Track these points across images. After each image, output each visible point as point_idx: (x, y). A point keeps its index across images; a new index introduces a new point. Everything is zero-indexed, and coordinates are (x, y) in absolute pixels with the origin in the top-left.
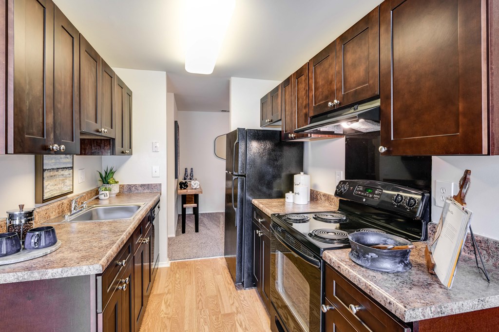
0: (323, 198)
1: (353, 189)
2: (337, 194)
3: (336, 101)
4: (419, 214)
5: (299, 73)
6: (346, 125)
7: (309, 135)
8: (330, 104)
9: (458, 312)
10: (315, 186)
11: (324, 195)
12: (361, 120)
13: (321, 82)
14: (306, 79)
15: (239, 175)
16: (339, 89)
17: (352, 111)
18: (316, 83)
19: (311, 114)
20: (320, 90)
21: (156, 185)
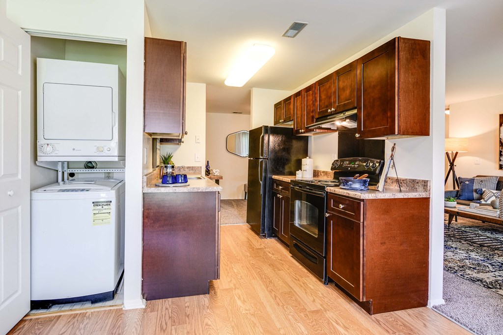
0: (322, 174)
1: (343, 164)
2: (332, 169)
3: (333, 109)
4: (377, 172)
5: (308, 89)
6: (338, 123)
7: (315, 130)
8: (329, 110)
9: (383, 198)
10: (317, 167)
11: (323, 172)
12: (348, 120)
13: (323, 97)
14: (313, 94)
15: (264, 159)
16: (335, 102)
17: (342, 115)
18: (320, 97)
19: (317, 116)
20: (323, 101)
21: (198, 167)
